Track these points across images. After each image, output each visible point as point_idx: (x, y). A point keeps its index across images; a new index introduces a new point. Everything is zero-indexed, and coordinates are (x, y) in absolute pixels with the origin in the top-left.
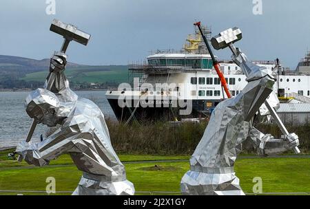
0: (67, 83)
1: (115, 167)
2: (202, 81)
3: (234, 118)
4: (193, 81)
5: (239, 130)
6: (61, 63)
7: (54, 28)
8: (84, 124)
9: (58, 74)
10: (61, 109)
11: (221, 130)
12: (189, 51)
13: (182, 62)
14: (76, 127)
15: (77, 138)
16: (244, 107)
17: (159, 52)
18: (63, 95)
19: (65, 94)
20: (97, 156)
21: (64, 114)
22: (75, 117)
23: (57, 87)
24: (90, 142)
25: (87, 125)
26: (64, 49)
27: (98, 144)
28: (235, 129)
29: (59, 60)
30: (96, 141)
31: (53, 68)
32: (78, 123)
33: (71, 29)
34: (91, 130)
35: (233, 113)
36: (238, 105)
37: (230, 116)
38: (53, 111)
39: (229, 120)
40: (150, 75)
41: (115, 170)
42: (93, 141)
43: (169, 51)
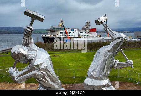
0: (32, 40)
1: (57, 83)
2: (63, 33)
3: (109, 56)
4: (61, 33)
5: (111, 61)
6: (30, 31)
7: (26, 13)
8: (41, 64)
9: (28, 37)
10: (29, 55)
11: (104, 61)
12: (59, 26)
13: (58, 28)
14: (37, 66)
15: (38, 71)
16: (113, 51)
17: (53, 26)
18: (31, 47)
19: (32, 46)
20: (48, 79)
21: (31, 57)
22: (37, 60)
23: (28, 42)
24: (45, 73)
25: (43, 64)
26: (31, 24)
27: (49, 74)
28: (110, 60)
29: (29, 30)
30: (48, 72)
31: (26, 34)
32: (39, 63)
33: (35, 14)
34: (45, 67)
35: (109, 54)
36: (111, 50)
37: (108, 55)
38: (25, 57)
39: (107, 57)
40: (51, 32)
41: (57, 85)
42: (46, 72)
43: (55, 26)
